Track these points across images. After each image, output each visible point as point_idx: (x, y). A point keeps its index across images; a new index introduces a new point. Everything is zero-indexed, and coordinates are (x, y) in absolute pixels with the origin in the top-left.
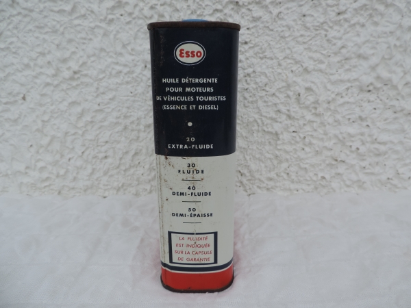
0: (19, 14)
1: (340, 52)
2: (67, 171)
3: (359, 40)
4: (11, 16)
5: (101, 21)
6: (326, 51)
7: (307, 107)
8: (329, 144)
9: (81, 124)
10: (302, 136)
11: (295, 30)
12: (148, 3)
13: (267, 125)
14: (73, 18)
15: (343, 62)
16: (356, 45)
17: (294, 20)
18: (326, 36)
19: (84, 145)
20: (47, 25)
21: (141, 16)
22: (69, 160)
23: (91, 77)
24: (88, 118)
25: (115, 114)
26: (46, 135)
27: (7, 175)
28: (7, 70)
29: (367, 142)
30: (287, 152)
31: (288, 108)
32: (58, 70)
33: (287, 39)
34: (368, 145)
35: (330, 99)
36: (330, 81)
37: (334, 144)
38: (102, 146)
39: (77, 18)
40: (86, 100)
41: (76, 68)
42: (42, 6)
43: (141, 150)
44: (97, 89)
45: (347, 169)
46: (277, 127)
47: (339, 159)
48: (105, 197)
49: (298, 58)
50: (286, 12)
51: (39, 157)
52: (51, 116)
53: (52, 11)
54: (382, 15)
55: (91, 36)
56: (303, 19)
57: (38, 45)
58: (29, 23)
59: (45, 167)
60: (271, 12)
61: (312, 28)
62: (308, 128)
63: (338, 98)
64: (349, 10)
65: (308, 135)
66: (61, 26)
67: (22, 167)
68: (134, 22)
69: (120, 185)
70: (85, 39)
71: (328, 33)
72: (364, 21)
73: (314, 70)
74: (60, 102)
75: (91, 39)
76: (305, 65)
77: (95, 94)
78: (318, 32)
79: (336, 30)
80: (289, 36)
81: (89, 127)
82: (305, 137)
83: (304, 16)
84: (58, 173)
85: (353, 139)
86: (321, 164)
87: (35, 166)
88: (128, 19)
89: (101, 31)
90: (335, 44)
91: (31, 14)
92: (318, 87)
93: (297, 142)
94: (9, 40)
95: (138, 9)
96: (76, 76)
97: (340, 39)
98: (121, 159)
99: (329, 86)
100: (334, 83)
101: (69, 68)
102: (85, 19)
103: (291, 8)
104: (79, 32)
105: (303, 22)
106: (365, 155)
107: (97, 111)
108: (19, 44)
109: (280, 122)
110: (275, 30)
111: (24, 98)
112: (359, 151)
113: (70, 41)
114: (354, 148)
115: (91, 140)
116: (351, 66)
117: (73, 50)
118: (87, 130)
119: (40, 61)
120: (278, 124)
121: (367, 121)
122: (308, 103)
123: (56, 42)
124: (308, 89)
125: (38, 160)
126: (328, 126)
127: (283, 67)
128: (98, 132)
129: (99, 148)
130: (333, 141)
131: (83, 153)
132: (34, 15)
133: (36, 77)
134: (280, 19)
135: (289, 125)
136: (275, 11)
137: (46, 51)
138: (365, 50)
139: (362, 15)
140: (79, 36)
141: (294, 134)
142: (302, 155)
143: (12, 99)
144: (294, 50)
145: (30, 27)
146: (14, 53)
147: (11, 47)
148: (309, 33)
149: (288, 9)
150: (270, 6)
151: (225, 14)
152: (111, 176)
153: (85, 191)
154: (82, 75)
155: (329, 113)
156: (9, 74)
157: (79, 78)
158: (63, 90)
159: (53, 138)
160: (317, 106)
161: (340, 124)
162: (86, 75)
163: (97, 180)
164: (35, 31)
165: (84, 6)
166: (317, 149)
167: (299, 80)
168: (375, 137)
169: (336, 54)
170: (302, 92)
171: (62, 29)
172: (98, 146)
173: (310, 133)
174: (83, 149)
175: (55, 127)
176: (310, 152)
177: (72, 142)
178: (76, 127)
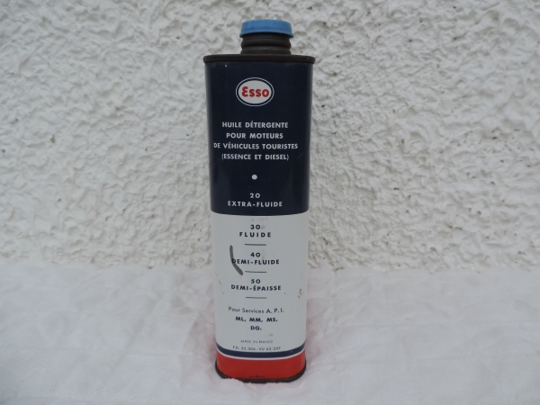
0: (51, 35)
1: (456, 88)
2: (103, 233)
3: (482, 73)
4: (41, 37)
5: (152, 45)
6: (439, 86)
7: (413, 158)
8: (441, 206)
9: (123, 174)
10: (406, 194)
11: (399, 59)
12: (212, 23)
13: (360, 179)
14: (117, 40)
15: (461, 100)
16: (477, 78)
17: (398, 47)
18: (438, 66)
19: (126, 201)
20: (84, 49)
21: (202, 39)
22: (107, 219)
23: (137, 115)
24: (132, 166)
25: (166, 162)
26: (79, 187)
27: (28, 237)
28: (34, 105)
29: (492, 204)
30: (385, 215)
31: (388, 158)
32: (97, 105)
33: (388, 71)
34: (492, 208)
35: (443, 147)
36: (443, 124)
37: (448, 205)
38: (148, 202)
39: (122, 41)
40: (131, 144)
41: (119, 103)
42: (79, 25)
44: (145, 129)
45: (465, 239)
46: (374, 182)
47: (454, 226)
48: (150, 268)
49: (402, 94)
50: (386, 36)
51: (69, 215)
52: (86, 164)
53: (92, 32)
54: (512, 40)
55: (138, 64)
56: (409, 45)
57: (73, 74)
58: (63, 46)
59: (76, 228)
60: (367, 36)
61: (420, 57)
62: (413, 184)
63: (454, 146)
64: (469, 34)
65: (414, 193)
66: (102, 50)
67: (47, 227)
68: (193, 47)
69: (170, 253)
70: (131, 67)
71: (441, 63)
72: (488, 48)
73: (423, 110)
74: (98, 146)
75: (138, 68)
76: (410, 104)
77: (142, 137)
78: (428, 62)
79: (451, 60)
80: (391, 66)
81: (133, 178)
82: (410, 197)
83: (411, 41)
84: (92, 236)
85: (473, 200)
86: (430, 232)
87: (64, 225)
88: (186, 43)
89: (152, 58)
90: (449, 78)
91: (66, 35)
92: (427, 132)
93: (400, 203)
94: (38, 68)
95: (198, 30)
96: (119, 113)
97: (457, 70)
98: (172, 219)
99: (442, 131)
100: (448, 127)
101: (110, 104)
102: (133, 42)
103: (393, 31)
104: (125, 58)
105: (409, 48)
106: (488, 222)
107: (144, 158)
108: (50, 73)
109: (378, 176)
110: (373, 58)
111: (53, 140)
112: (481, 216)
113: (113, 69)
114: (474, 212)
115: (135, 195)
116: (470, 105)
117: (117, 80)
118: (130, 182)
119: (74, 94)
120: (375, 178)
121: (491, 177)
122: (414, 152)
123: (96, 70)
124: (415, 134)
125: (68, 219)
126: (440, 183)
127: (382, 106)
128: (144, 184)
129: (145, 204)
130: (447, 202)
131: (124, 210)
132: (70, 36)
133: (68, 114)
134: (379, 44)
135: (390, 181)
136: (373, 34)
137: (83, 82)
138: (490, 85)
139: (485, 40)
140: (124, 63)
141: (396, 192)
142: (406, 219)
143: (39, 141)
144: (396, 84)
145: (64, 51)
146: (43, 83)
147: (40, 75)
148: (416, 63)
149: (389, 32)
150: (366, 28)
151: (309, 38)
152: (159, 240)
153: (126, 259)
154: (126, 112)
155: (442, 166)
156: (35, 110)
157: (122, 116)
158: (102, 130)
160: (426, 156)
161: (455, 180)
162: (131, 113)
163: (141, 245)
164: (70, 57)
165: (132, 27)
166: (426, 212)
167: (403, 122)
168: (502, 198)
169: (451, 89)
170: (407, 137)
171: (103, 55)
172: (143, 202)
173: (417, 191)
174: (125, 206)
175: (91, 177)
176: (416, 216)
177: (111, 196)
178: (117, 178)
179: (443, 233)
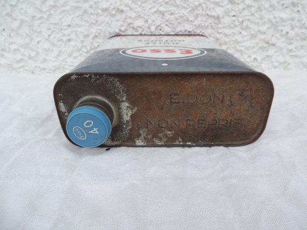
2: (37, 53)
8: (263, 28)
9: (45, 8)
10: (241, 20)
13: (210, 9)
19: (50, 29)
22: (38, 43)
24: (51, 2)
26: (15, 20)
29: (296, 27)
30: (226, 35)
34: (296, 29)
37: (268, 28)
38: (66, 30)
43: (99, 33)
45: (276, 52)
46: (219, 11)
47: (271, 43)
51: (12, 40)
59: (18, 50)
62: (246, 13)
65: (246, 19)
81: (52, 12)
82: (243, 21)
84: (30, 55)
85: (284, 24)
86: (254, 47)
87: (10, 48)
93: (236, 26)
98: (82, 41)
106: (293, 39)
109: (223, 7)
112: (288, 35)
114: (284, 32)
115: (55, 24)
118: (51, 14)
120: (220, 8)
121: (298, 7)
125: (12, 43)
126: (264, 11)
128: (61, 16)
129: (63, 31)
130: (267, 26)
131: (49, 36)
135: (230, 10)
141: (234, 18)
142: (239, 38)
159: (22, 21)
161: (274, 9)
163: (63, 61)
166: (253, 32)
168: (303, 22)
172: (61, 29)
173: (248, 18)
174: (49, 33)
175: (23, 11)
176: (246, 36)
177: (39, 26)
178: (41, 11)
179: (262, 48)
